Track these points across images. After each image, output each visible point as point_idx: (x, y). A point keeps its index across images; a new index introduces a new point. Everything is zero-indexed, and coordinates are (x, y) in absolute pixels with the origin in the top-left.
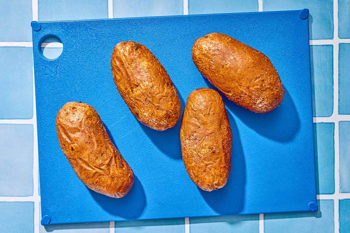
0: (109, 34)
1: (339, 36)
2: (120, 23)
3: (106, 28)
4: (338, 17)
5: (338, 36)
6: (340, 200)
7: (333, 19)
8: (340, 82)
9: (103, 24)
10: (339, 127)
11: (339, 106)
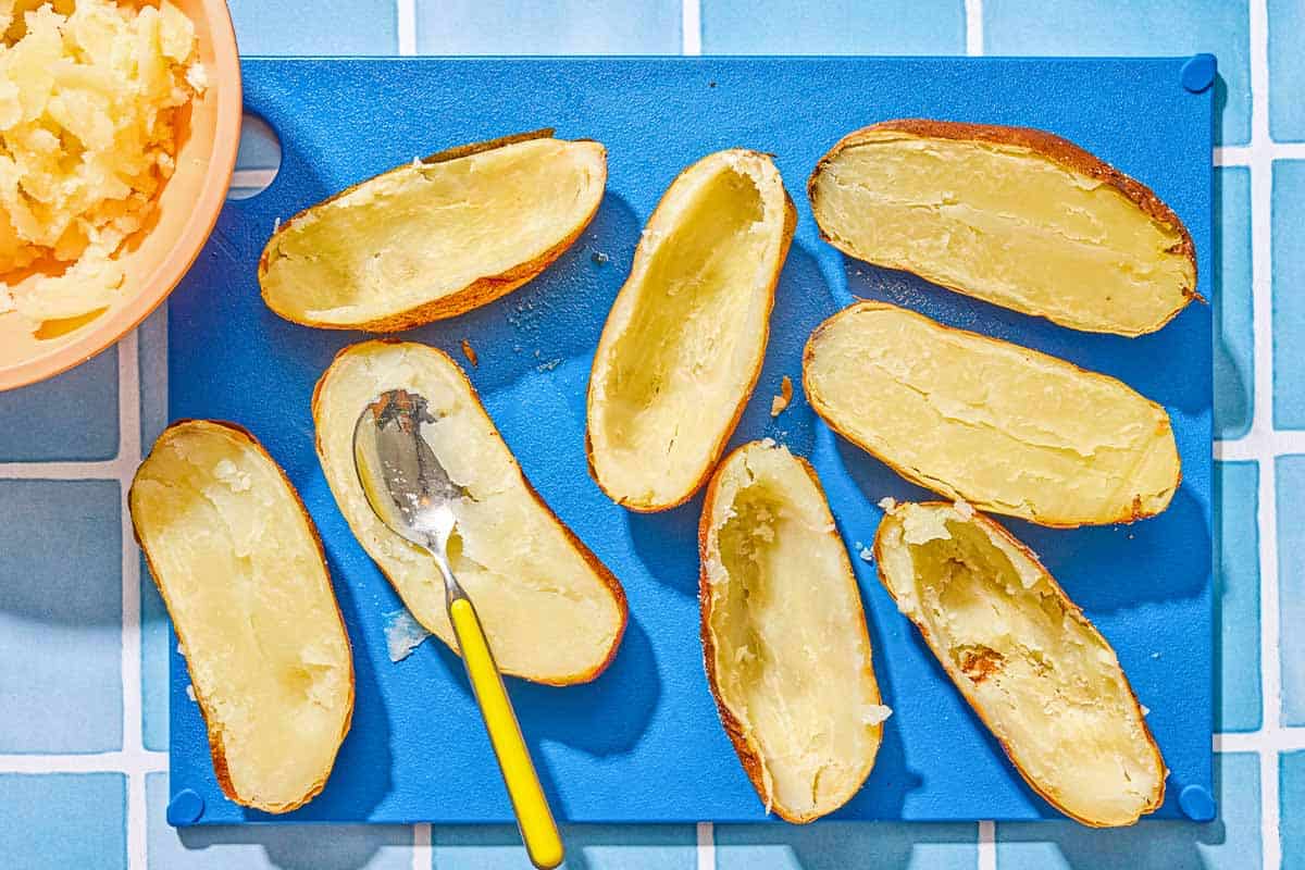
0: (457, 115)
1: (1271, 134)
2: (502, 74)
3: (448, 90)
4: (1269, 60)
5: (1267, 132)
6: (1281, 756)
7: (1249, 71)
8: (1278, 307)
9: (436, 76)
10: (1278, 478)
11: (1274, 398)
